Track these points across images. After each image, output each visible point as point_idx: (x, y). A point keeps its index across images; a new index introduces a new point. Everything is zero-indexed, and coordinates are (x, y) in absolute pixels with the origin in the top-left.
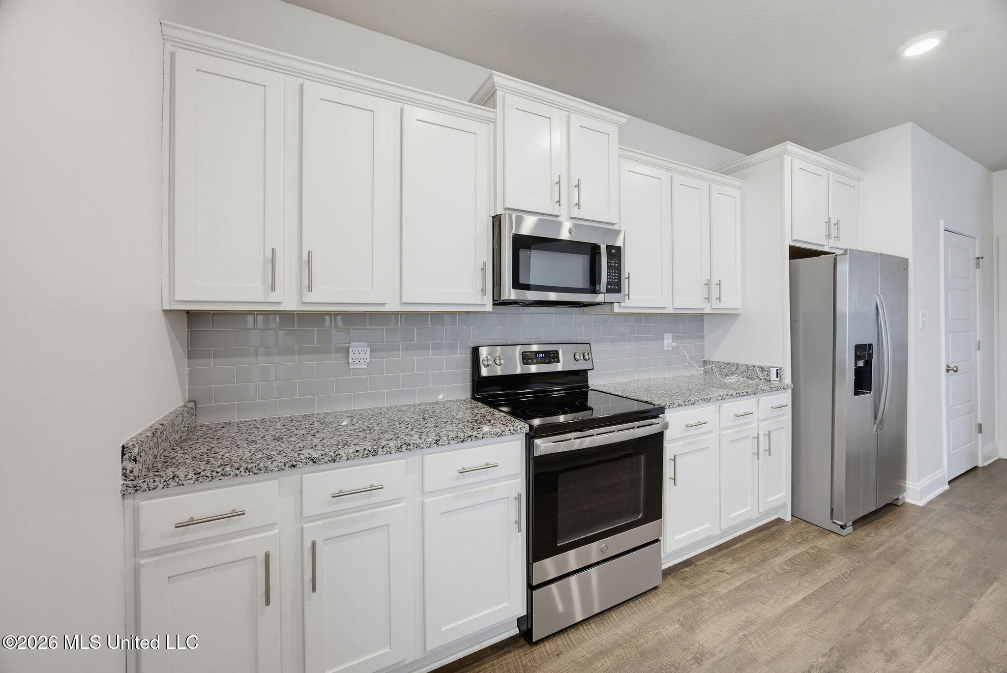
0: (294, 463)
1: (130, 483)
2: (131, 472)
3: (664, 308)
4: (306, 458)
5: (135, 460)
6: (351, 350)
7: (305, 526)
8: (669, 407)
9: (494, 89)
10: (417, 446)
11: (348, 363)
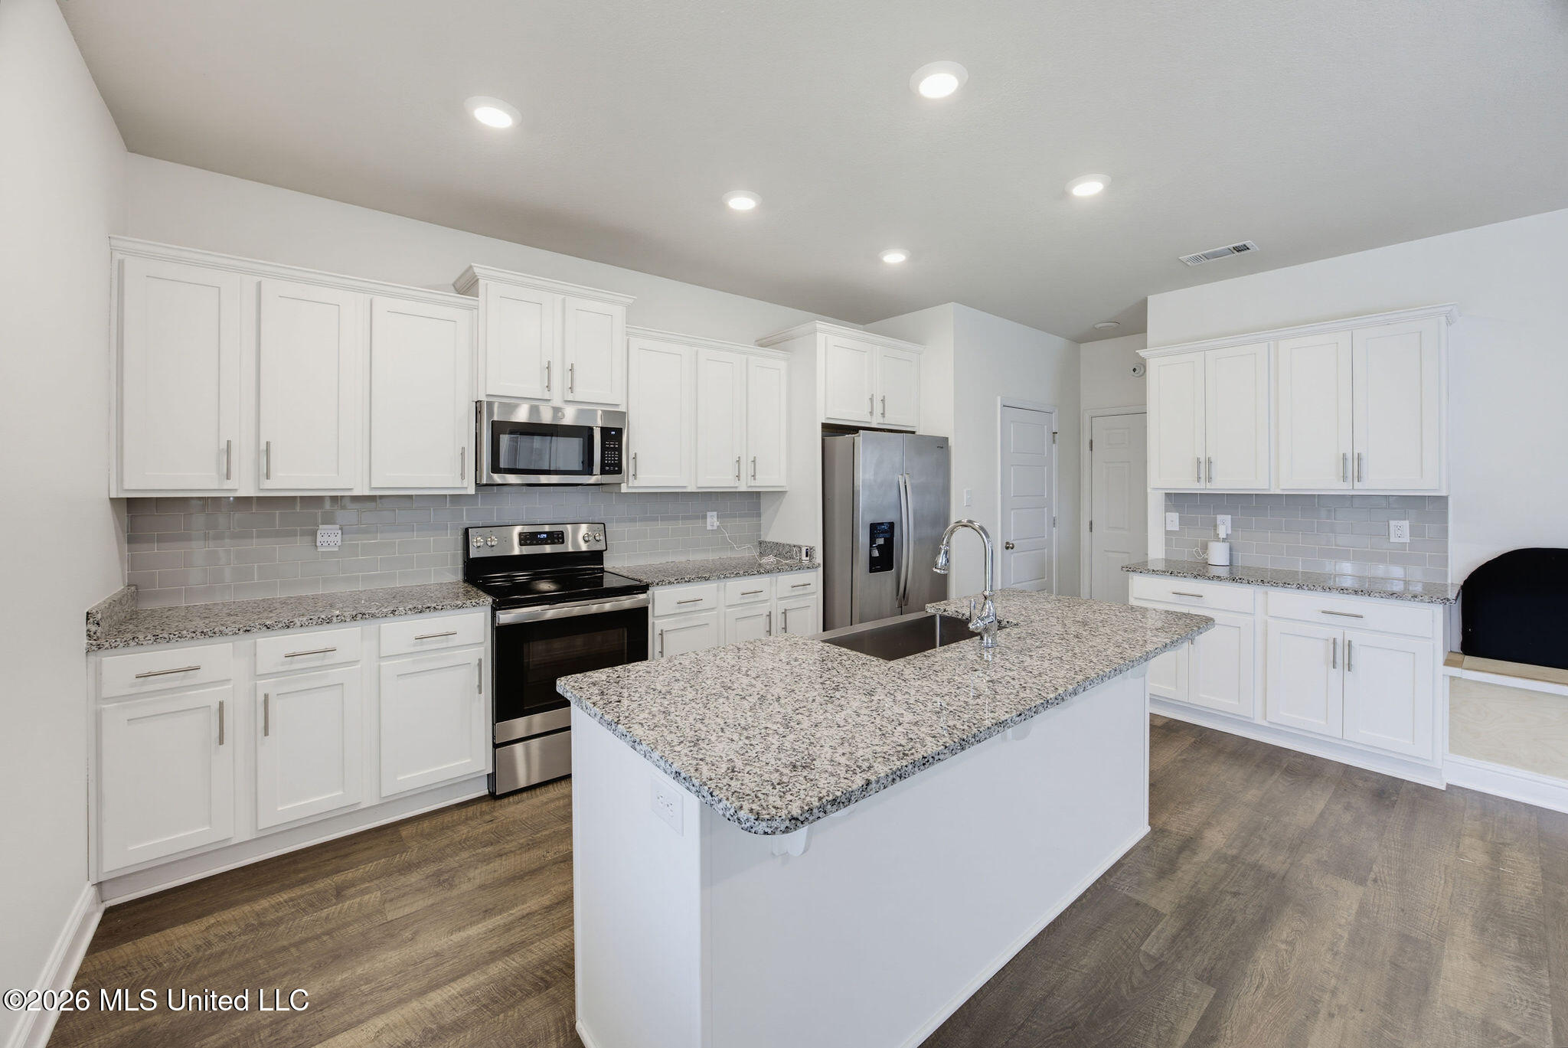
0: (248, 628)
1: (94, 643)
2: (95, 633)
3: (685, 487)
4: (260, 624)
5: (98, 624)
6: (319, 532)
7: (258, 682)
8: (658, 584)
9: (475, 279)
10: (373, 616)
11: (316, 546)
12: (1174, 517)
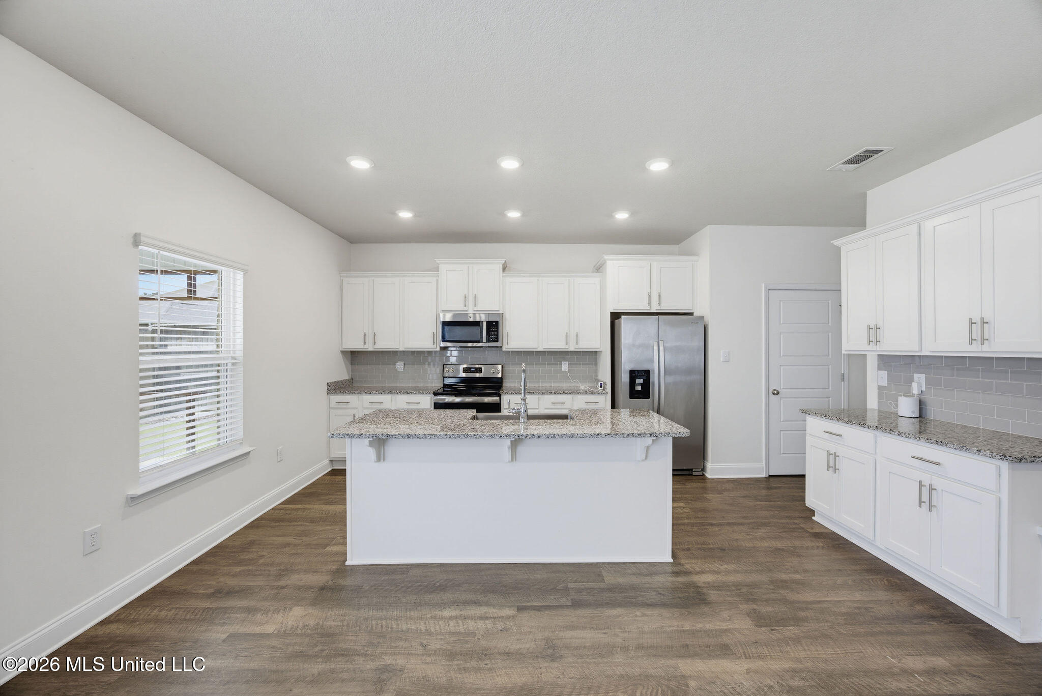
0: (361, 392)
3: (536, 348)
4: (364, 392)
6: (397, 364)
8: (505, 393)
10: (394, 393)
11: (394, 368)
12: (884, 374)
